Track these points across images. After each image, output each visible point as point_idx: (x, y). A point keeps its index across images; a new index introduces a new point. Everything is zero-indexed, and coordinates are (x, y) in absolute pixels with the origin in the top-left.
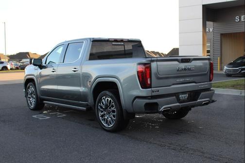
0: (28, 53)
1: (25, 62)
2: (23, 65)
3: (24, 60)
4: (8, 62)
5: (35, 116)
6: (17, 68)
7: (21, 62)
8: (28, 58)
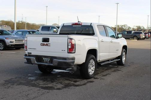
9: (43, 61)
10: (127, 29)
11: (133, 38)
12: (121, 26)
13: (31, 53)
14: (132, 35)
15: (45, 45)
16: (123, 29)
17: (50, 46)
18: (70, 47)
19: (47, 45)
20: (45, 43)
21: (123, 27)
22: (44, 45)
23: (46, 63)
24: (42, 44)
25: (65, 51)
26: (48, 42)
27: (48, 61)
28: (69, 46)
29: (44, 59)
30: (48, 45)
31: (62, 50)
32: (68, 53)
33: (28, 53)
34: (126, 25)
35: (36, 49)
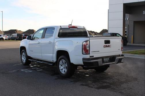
0: (16, 30)
1: (14, 35)
2: (12, 37)
3: (13, 34)
4: (4, 35)
5: (22, 70)
6: (9, 39)
7: (12, 35)
8: (15, 33)
17: (111, 47)
18: (122, 46)
19: (109, 46)
20: (107, 45)
27: (108, 60)
29: (104, 59)
32: (121, 51)
33: (90, 57)
35: (99, 51)
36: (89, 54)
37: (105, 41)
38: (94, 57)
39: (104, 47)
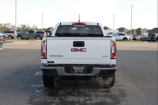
9: (74, 71)
10: (11, 27)
11: (36, 38)
12: (4, 24)
13: (53, 62)
14: (34, 35)
15: (79, 51)
16: (7, 28)
17: (86, 51)
18: (113, 52)
19: (81, 50)
20: (79, 48)
21: (7, 26)
22: (76, 50)
23: (79, 73)
24: (73, 50)
25: (107, 56)
26: (83, 46)
27: (82, 70)
28: (113, 50)
29: (74, 68)
30: (83, 50)
31: (103, 56)
32: (111, 59)
33: (48, 62)
34: (9, 23)
35: (63, 56)
36: (46, 58)
37: (74, 42)
38: (55, 63)
39: (72, 51)
